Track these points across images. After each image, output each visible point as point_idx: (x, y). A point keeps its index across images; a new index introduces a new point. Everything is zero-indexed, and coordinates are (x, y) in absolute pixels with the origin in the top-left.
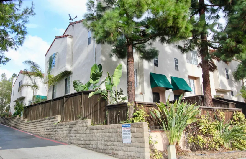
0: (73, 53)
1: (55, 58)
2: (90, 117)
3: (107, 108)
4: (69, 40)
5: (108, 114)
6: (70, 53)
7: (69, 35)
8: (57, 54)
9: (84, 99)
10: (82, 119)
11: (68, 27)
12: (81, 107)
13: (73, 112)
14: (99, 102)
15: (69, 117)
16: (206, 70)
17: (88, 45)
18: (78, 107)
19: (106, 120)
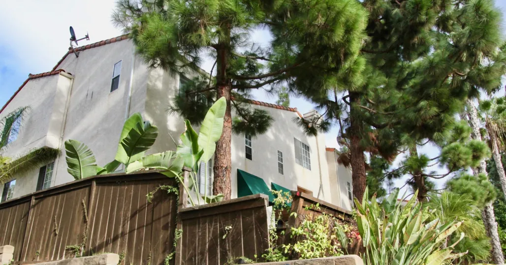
0: (71, 110)
1: (20, 118)
2: (113, 247)
3: (178, 219)
4: (62, 82)
5: (181, 235)
6: (62, 110)
7: (64, 71)
8: (27, 110)
9: (96, 199)
10: (86, 254)
11: (64, 58)
12: (85, 221)
13: (56, 235)
14: (149, 204)
15: (39, 251)
16: (361, 166)
17: (112, 91)
18: (76, 223)
19: (174, 256)
